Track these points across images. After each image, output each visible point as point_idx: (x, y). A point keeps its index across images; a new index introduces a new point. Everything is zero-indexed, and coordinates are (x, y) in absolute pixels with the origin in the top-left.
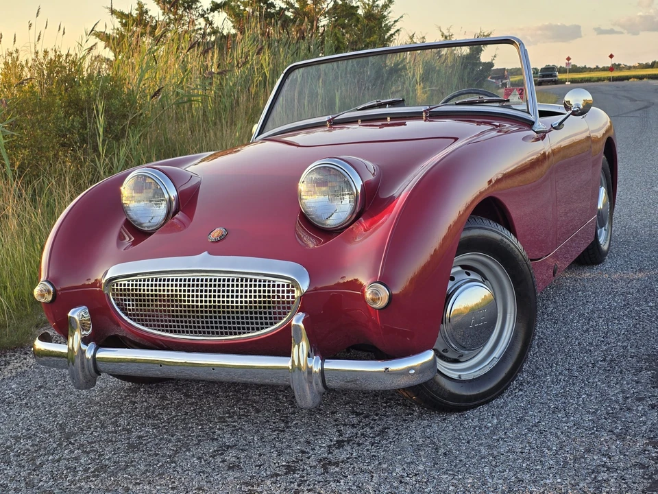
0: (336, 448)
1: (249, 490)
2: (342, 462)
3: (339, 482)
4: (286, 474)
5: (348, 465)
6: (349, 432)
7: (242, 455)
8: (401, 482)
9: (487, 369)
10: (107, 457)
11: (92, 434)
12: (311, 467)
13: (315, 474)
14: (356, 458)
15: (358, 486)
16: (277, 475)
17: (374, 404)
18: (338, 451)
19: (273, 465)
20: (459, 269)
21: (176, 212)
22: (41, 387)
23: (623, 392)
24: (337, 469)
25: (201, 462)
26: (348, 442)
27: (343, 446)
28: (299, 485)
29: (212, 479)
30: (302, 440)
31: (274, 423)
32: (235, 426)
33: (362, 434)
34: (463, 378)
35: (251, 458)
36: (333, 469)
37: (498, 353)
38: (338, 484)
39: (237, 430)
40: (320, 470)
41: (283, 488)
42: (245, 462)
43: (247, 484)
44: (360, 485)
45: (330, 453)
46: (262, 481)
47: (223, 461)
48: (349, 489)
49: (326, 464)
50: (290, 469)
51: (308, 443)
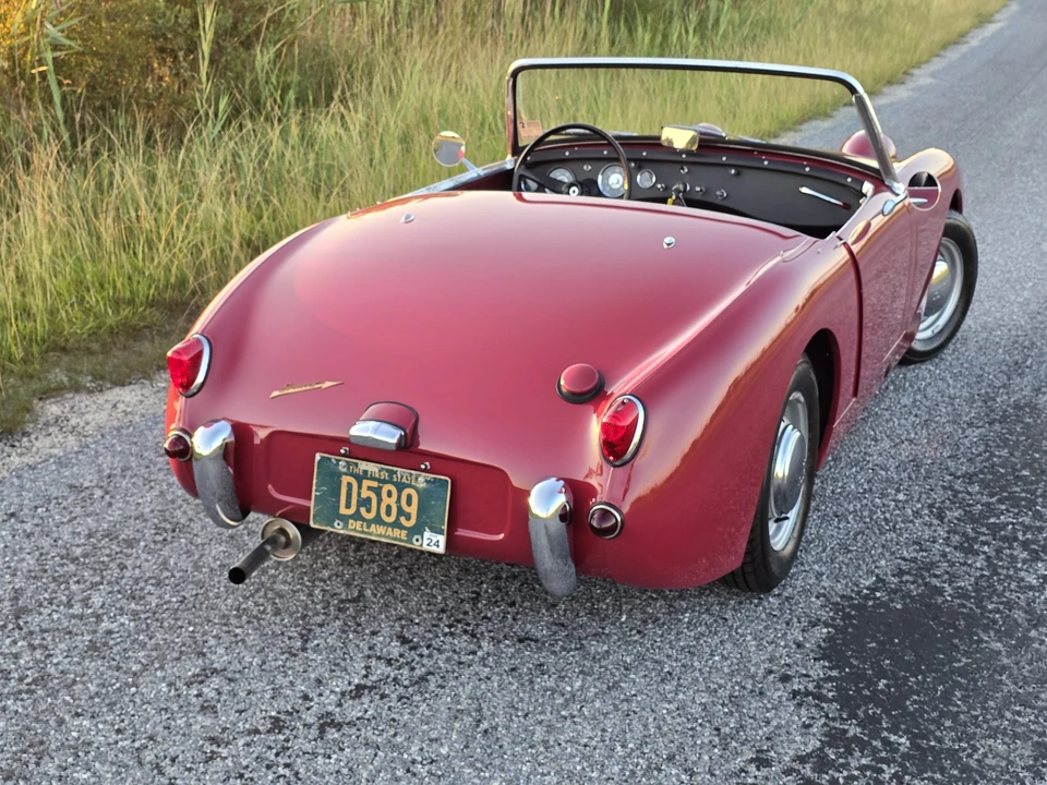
0: (352, 698)
1: (212, 752)
2: (349, 723)
3: (329, 757)
4: (268, 732)
5: (354, 730)
6: (381, 669)
7: (226, 688)
8: (408, 771)
10: (55, 661)
11: (50, 615)
12: (305, 725)
13: (306, 738)
14: (368, 720)
15: (351, 770)
16: (257, 732)
17: (434, 626)
18: (351, 702)
19: (258, 713)
22: (13, 515)
23: (771, 660)
24: (336, 735)
25: (170, 691)
26: (371, 688)
27: (360, 697)
28: (277, 755)
29: (173, 723)
30: (313, 676)
31: (290, 638)
32: (236, 636)
33: (395, 679)
35: (235, 695)
36: (332, 734)
38: (327, 761)
39: (237, 643)
40: (314, 732)
41: (255, 755)
42: (225, 701)
43: (213, 740)
44: (355, 767)
45: (340, 705)
46: (235, 739)
47: (199, 695)
48: (338, 772)
49: (327, 722)
50: (277, 725)
51: (319, 682)
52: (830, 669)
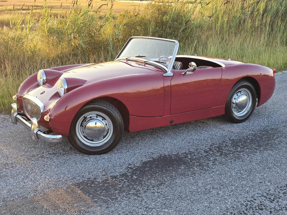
2: (44, 158)
4: (31, 156)
6: (61, 151)
7: (33, 150)
9: (101, 145)
13: (35, 158)
14: (48, 158)
18: (49, 155)
20: (95, 115)
21: (46, 83)
26: (55, 154)
27: (52, 154)
34: (91, 146)
36: (40, 158)
37: (105, 142)
38: (34, 162)
42: (30, 151)
46: (24, 156)
47: (27, 150)
50: (34, 156)
51: (48, 151)
52: (141, 165)
